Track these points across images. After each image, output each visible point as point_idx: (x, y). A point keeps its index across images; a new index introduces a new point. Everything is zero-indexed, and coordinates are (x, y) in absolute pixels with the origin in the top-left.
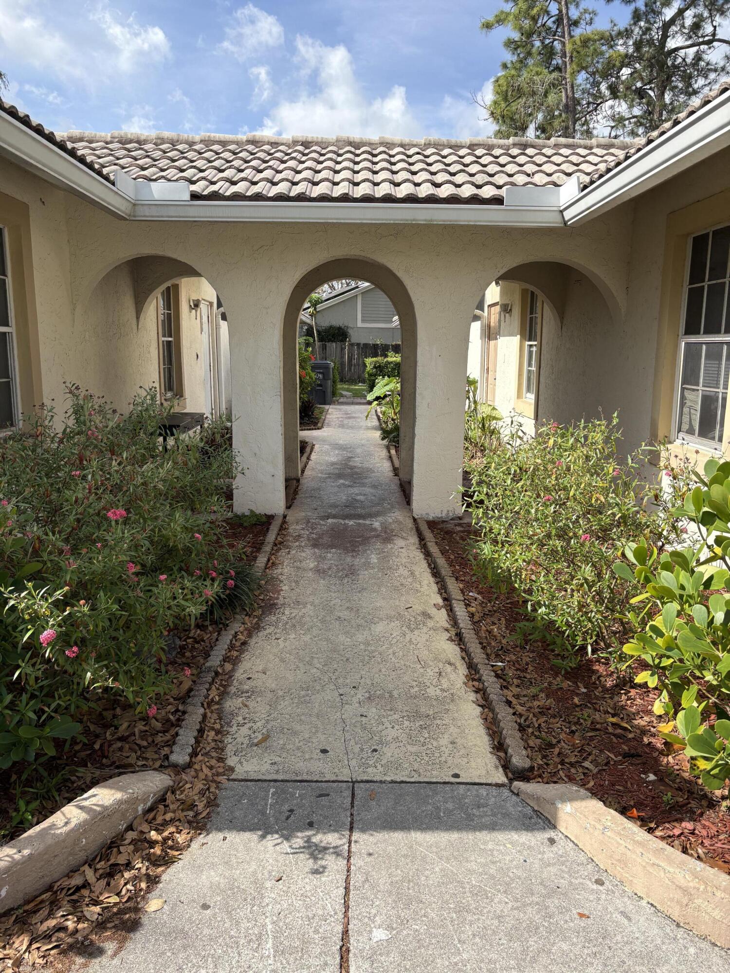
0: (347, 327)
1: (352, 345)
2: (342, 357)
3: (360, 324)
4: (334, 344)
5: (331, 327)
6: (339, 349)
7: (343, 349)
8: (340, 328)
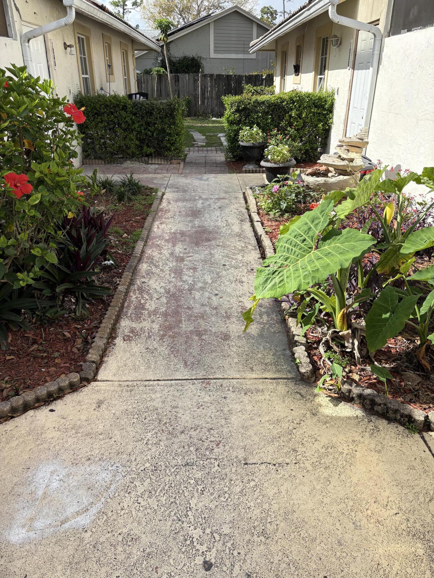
0: (201, 58)
1: (205, 76)
2: (195, 89)
3: (213, 55)
4: (187, 75)
5: (185, 57)
6: (192, 81)
7: (195, 81)
8: (193, 59)
